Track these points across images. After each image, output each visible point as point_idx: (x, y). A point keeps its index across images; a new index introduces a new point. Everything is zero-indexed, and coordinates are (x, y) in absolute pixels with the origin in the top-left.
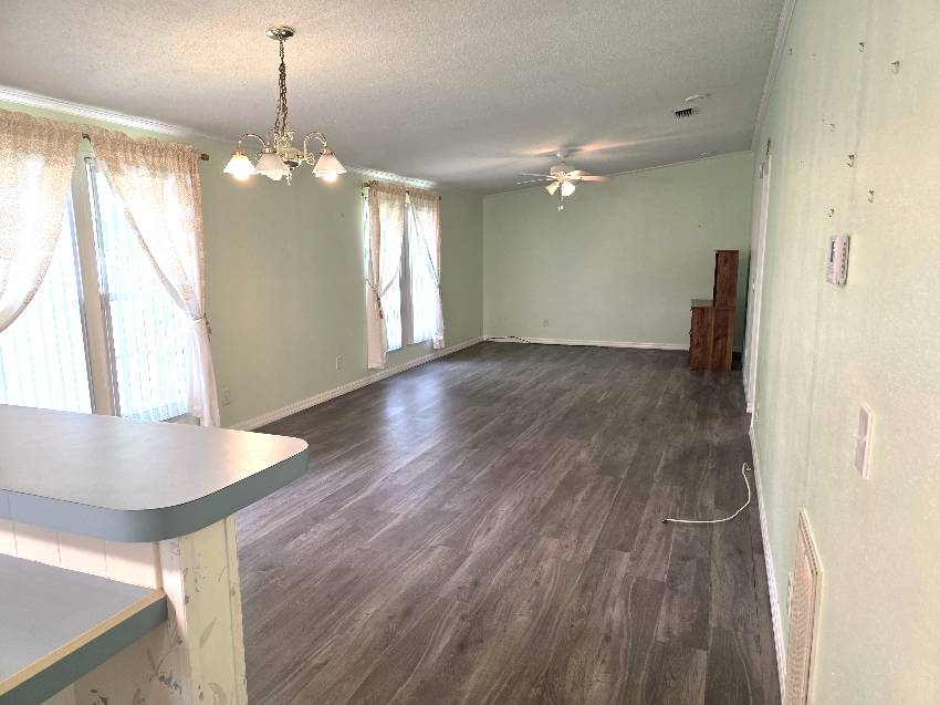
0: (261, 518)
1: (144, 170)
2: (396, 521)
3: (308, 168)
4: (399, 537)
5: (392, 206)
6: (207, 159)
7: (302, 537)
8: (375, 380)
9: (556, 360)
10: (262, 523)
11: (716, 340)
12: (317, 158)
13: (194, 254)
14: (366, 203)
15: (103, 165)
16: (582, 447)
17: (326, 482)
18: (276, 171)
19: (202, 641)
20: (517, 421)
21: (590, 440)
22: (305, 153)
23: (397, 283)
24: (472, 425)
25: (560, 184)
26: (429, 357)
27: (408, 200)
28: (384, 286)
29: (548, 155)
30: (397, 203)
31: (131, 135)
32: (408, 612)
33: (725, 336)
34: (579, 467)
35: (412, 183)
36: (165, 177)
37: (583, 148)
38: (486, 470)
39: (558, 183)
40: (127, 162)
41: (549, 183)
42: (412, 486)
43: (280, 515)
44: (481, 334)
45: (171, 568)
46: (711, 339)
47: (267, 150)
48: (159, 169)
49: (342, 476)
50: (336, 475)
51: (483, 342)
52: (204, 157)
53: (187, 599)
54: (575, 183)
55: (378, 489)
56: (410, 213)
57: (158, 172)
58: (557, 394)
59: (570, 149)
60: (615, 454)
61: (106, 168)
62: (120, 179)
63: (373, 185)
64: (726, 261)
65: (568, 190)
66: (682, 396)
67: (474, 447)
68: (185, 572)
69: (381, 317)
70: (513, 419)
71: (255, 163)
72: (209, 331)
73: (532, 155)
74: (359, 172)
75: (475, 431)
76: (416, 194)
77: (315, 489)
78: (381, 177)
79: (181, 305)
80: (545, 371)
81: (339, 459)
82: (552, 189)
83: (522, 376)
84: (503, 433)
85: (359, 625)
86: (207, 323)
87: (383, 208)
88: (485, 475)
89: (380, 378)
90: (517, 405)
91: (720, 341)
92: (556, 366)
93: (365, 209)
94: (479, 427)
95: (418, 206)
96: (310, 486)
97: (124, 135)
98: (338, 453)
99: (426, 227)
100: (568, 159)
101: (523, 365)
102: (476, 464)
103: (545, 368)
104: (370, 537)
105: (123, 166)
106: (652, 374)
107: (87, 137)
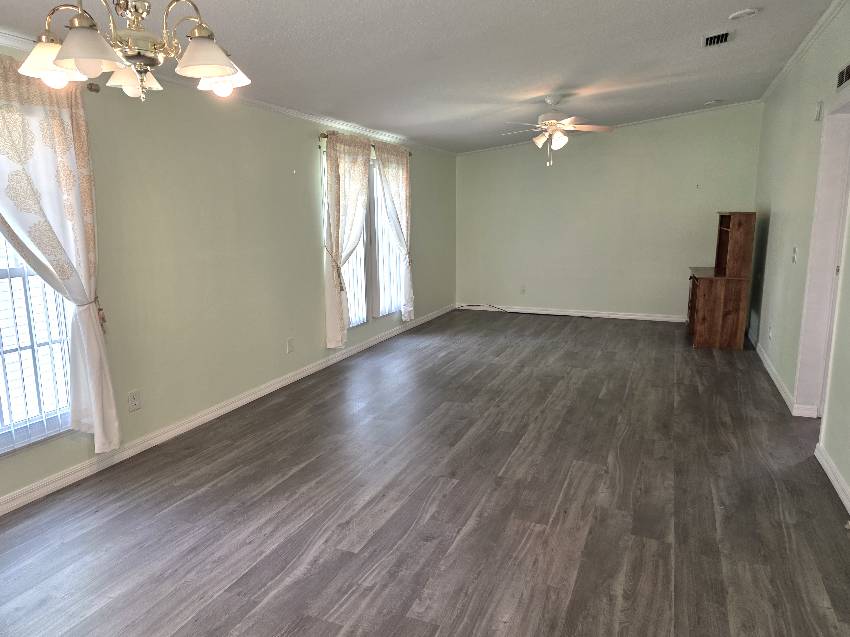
5: (354, 161)
6: (97, 91)
8: (335, 361)
9: (537, 334)
11: (726, 314)
14: (324, 157)
16: (598, 476)
17: (244, 544)
20: (503, 428)
21: (606, 464)
23: (361, 251)
24: (448, 434)
25: (550, 136)
26: (397, 329)
27: (373, 156)
28: (344, 255)
29: (534, 101)
30: (360, 159)
33: (737, 310)
34: (602, 518)
35: (377, 136)
36: (29, 112)
37: (577, 91)
38: (471, 523)
39: (547, 134)
41: (537, 134)
44: (453, 300)
46: (720, 313)
47: (77, 22)
49: (269, 529)
50: (260, 529)
51: (455, 310)
52: (93, 88)
54: (567, 133)
56: (376, 171)
57: (16, 104)
58: (548, 383)
59: (564, 92)
60: (647, 491)
63: (332, 136)
64: (740, 225)
65: (560, 142)
66: (701, 388)
67: (453, 475)
69: (342, 289)
70: (499, 424)
72: (103, 320)
73: (519, 99)
74: (314, 119)
75: (452, 445)
76: (382, 147)
77: (227, 557)
78: (342, 128)
79: (55, 286)
80: (527, 350)
82: (540, 142)
83: (505, 355)
84: (489, 449)
86: (100, 310)
87: (344, 165)
88: (470, 534)
89: (338, 359)
90: (502, 401)
91: (730, 317)
92: (539, 341)
93: (324, 163)
94: (458, 436)
95: (384, 163)
96: (217, 555)
98: (271, 484)
99: (394, 187)
100: (558, 106)
101: (501, 340)
102: (458, 510)
103: (527, 345)
106: (653, 354)
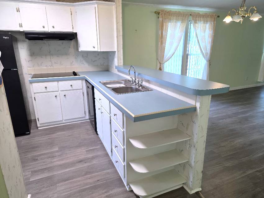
0: (214, 113)
1: (202, 22)
2: (254, 124)
3: (249, 17)
4: (254, 128)
7: (224, 120)
10: (214, 114)
12: (252, 14)
13: (210, 44)
15: (193, 22)
17: (234, 109)
18: (238, 20)
19: (201, 117)
22: (249, 13)
31: (201, 13)
32: (251, 145)
40: (199, 20)
42: (262, 117)
43: (219, 114)
45: (198, 102)
47: (237, 14)
48: (206, 22)
52: (218, 17)
53: (200, 108)
55: (250, 115)
57: (205, 22)
61: (194, 22)
62: (197, 25)
68: (201, 103)
71: (232, 18)
72: (210, 65)
79: (204, 57)
81: (240, 105)
85: (235, 142)
86: (210, 63)
97: (199, 13)
98: (240, 103)
104: (244, 125)
105: (197, 22)
107: (191, 15)
